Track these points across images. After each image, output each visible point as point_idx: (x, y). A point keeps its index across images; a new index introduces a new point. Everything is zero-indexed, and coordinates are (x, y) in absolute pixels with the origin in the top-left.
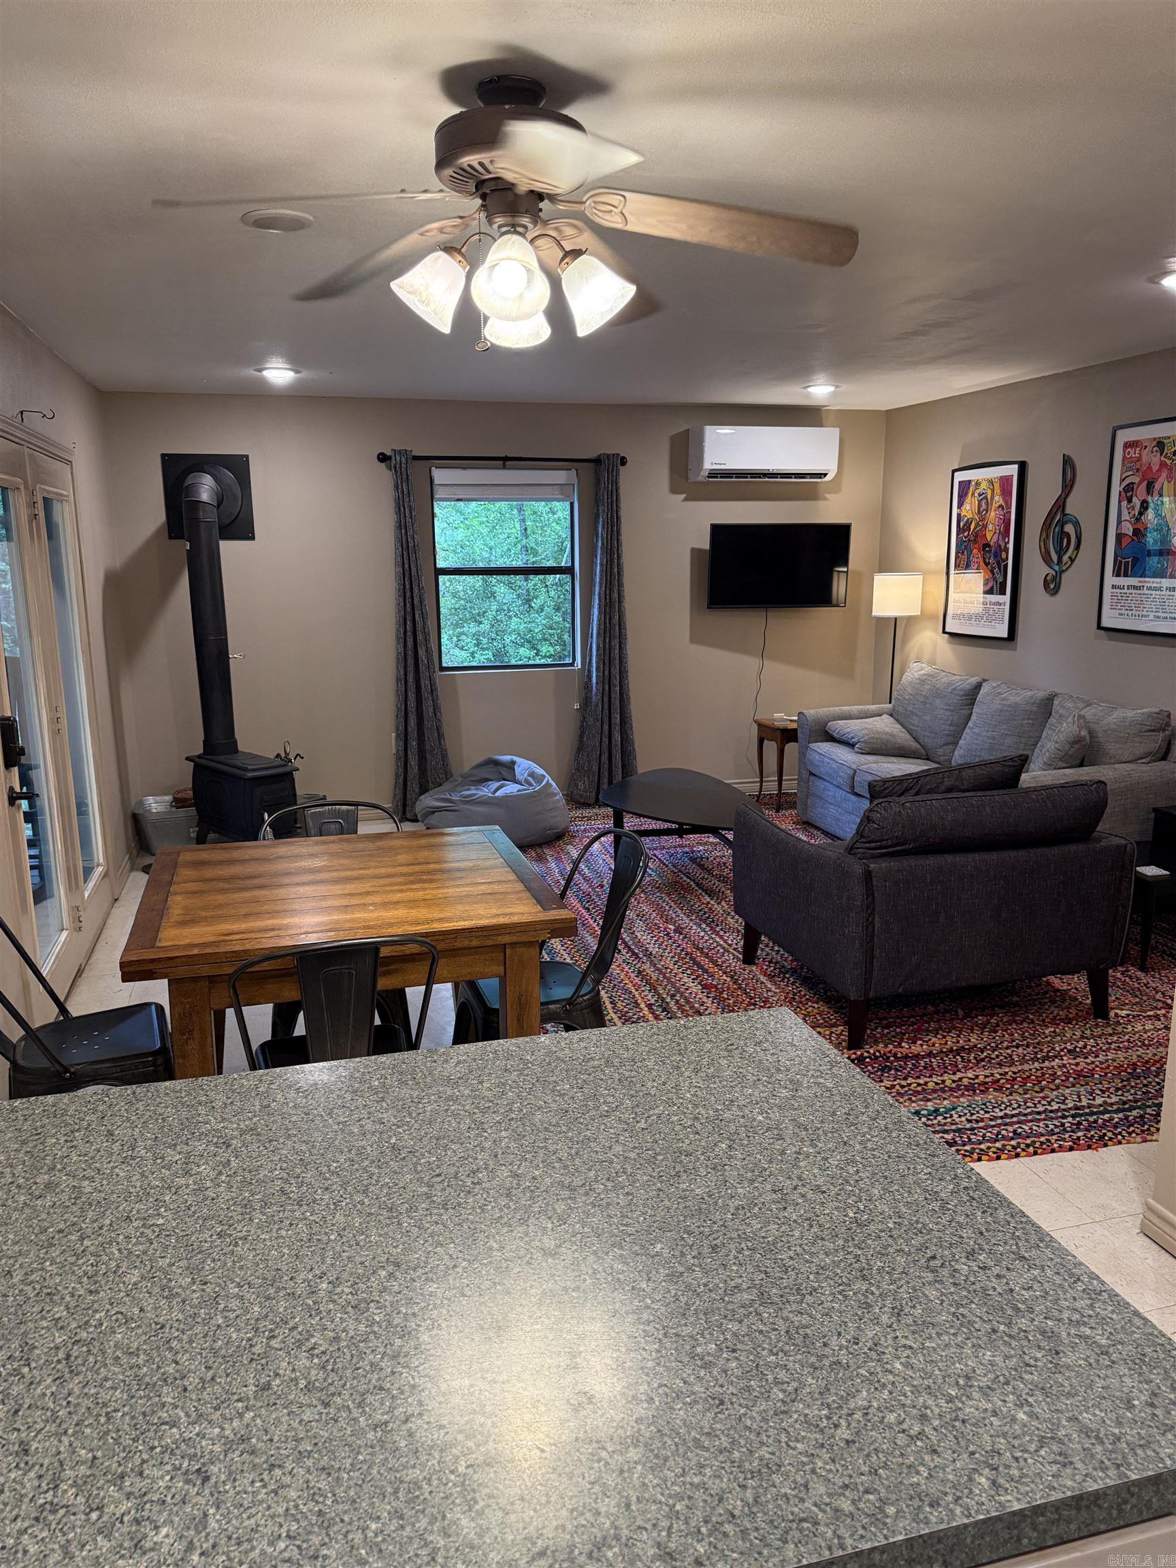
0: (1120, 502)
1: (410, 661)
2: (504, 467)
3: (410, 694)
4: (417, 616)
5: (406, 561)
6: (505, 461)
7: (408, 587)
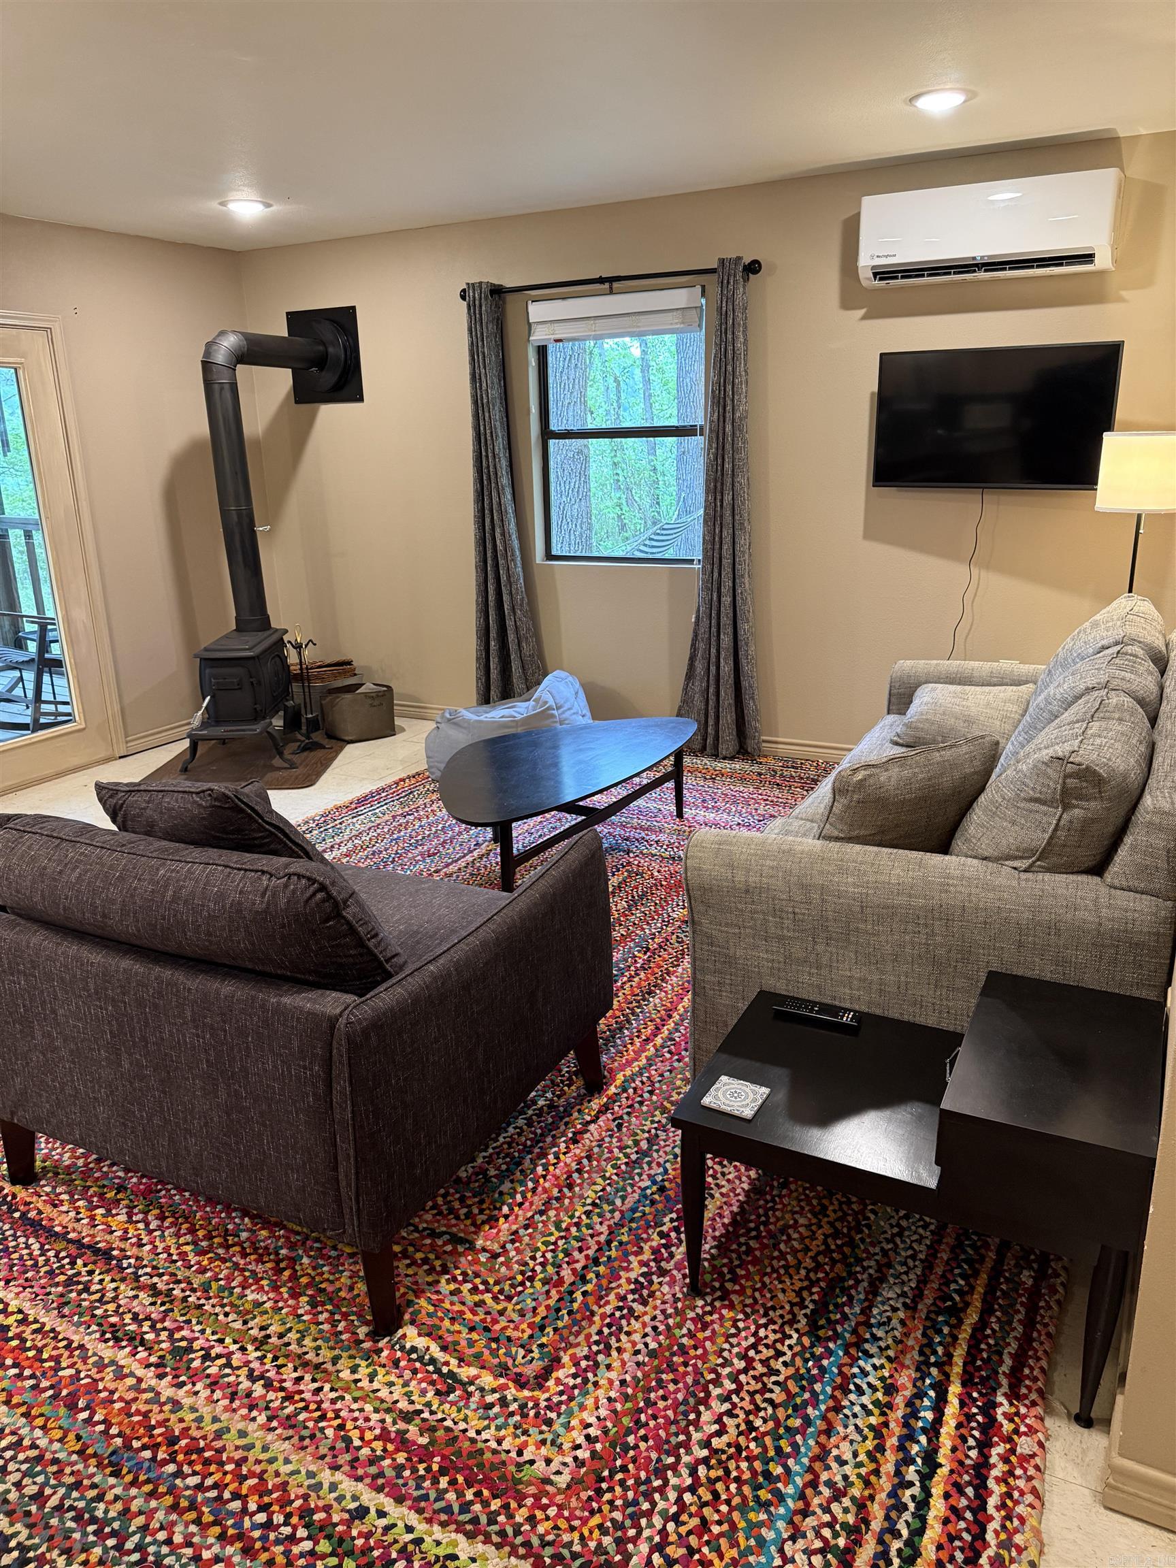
2: (611, 292)
5: (482, 422)
6: (609, 283)
7: (484, 454)
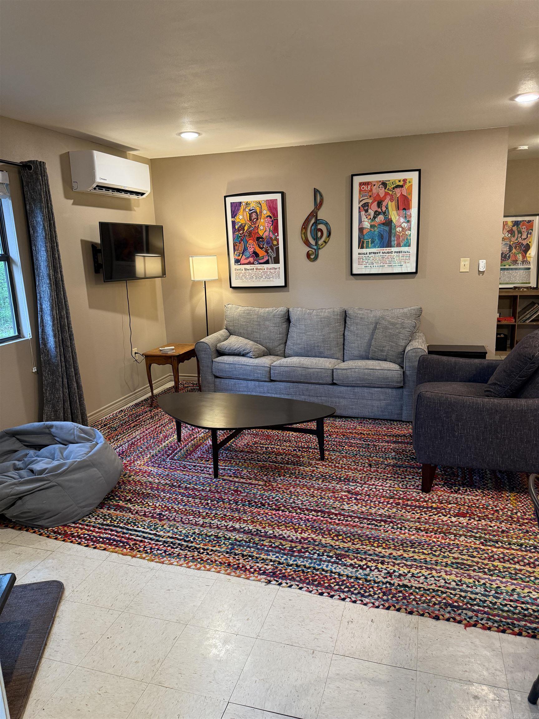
0: (360, 212)
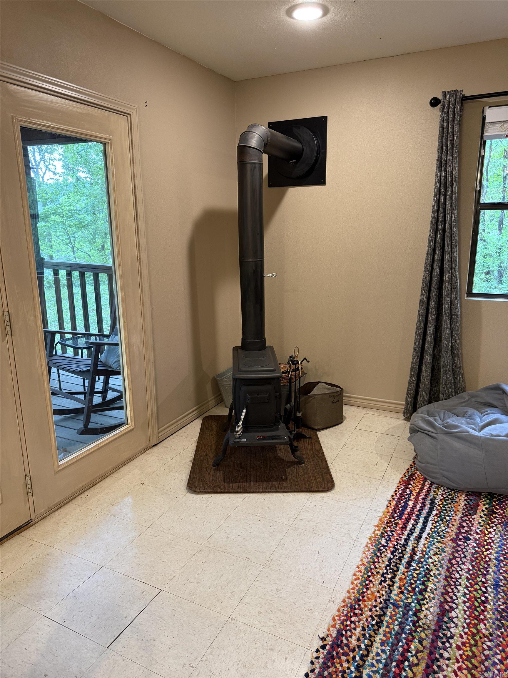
1: (435, 286)
3: (430, 315)
4: (446, 246)
5: (442, 196)
7: (441, 219)
